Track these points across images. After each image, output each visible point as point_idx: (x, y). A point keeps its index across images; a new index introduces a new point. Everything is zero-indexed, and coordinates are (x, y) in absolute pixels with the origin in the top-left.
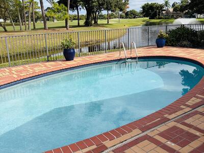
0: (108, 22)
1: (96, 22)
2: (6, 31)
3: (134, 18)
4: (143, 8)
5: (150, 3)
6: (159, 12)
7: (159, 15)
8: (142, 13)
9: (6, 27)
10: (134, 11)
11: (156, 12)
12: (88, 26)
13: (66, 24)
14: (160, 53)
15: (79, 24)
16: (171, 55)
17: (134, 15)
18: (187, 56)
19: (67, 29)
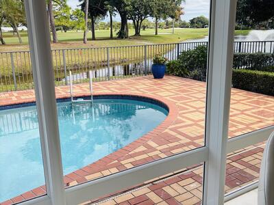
0: (156, 34)
1: (137, 33)
2: (3, 44)
3: (203, 27)
9: (4, 39)
12: (122, 38)
13: (84, 35)
14: (137, 89)
15: (111, 35)
16: (149, 94)
17: (202, 23)
18: (168, 98)
19: (84, 43)
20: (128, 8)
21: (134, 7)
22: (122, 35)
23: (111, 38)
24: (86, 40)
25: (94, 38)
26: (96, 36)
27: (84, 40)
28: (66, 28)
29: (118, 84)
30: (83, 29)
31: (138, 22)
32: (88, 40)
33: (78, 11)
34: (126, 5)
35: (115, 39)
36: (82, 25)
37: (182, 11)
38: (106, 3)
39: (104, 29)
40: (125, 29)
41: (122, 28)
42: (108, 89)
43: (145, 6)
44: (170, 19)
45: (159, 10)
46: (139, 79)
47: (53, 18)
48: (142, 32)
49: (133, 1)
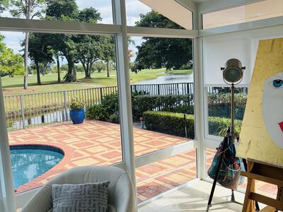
0: (108, 76)
1: (88, 76)
12: (70, 81)
13: (25, 81)
15: (59, 79)
19: (25, 88)
20: (72, 52)
21: (79, 51)
22: (69, 79)
23: (59, 82)
24: (26, 85)
25: (39, 83)
27: (24, 85)
31: (88, 65)
32: (30, 85)
33: (17, 56)
34: (70, 49)
35: (63, 82)
38: (49, 47)
40: (73, 73)
41: (70, 72)
43: (90, 50)
48: (92, 76)
49: (78, 45)
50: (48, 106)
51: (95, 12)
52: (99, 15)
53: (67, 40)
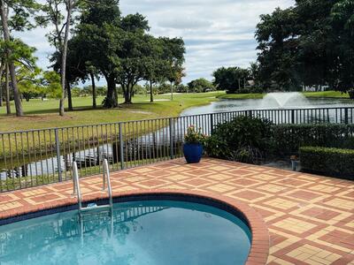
0: (152, 101)
1: (128, 101)
3: (204, 91)
4: (216, 75)
5: (226, 67)
6: (243, 82)
7: (242, 86)
8: (214, 84)
10: (204, 81)
11: (237, 81)
12: (110, 107)
14: (175, 183)
15: (94, 103)
16: (197, 190)
17: (203, 86)
18: (229, 195)
19: (61, 115)
20: (117, 69)
21: (125, 68)
22: (109, 104)
23: (94, 107)
24: (63, 111)
25: (70, 109)
26: (74, 105)
27: (59, 110)
28: (27, 96)
29: (139, 175)
30: (59, 96)
31: (128, 86)
32: (66, 110)
33: (52, 73)
34: (114, 66)
35: (100, 108)
36: (58, 91)
37: (183, 72)
38: (88, 62)
39: (78, 96)
40: (113, 96)
42: (130, 184)
43: (140, 67)
44: (168, 83)
45: (156, 72)
46: (167, 165)
47: (15, 83)
48: (133, 100)
49: (124, 60)
50: (96, 138)
51: (142, 18)
52: (146, 22)
53: (110, 55)
